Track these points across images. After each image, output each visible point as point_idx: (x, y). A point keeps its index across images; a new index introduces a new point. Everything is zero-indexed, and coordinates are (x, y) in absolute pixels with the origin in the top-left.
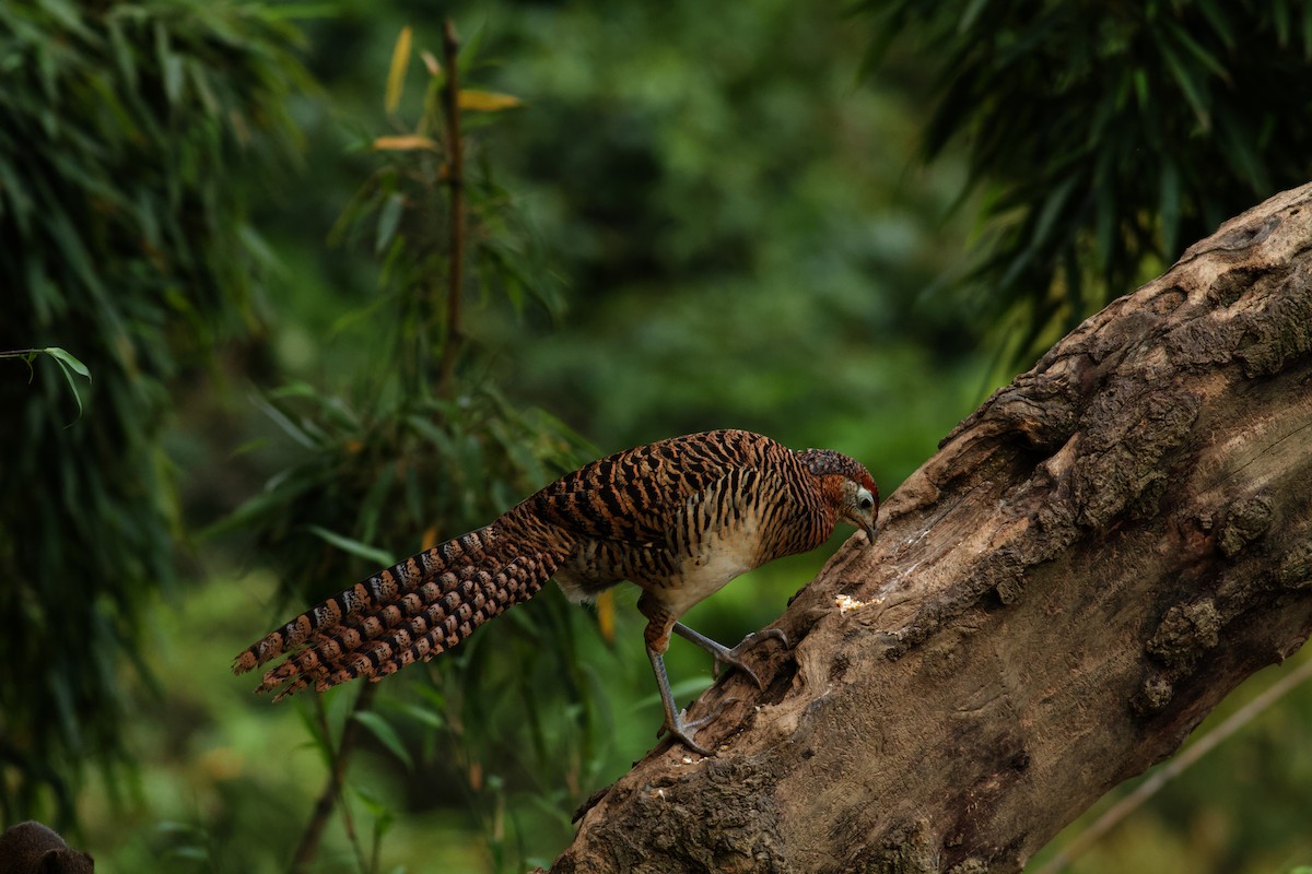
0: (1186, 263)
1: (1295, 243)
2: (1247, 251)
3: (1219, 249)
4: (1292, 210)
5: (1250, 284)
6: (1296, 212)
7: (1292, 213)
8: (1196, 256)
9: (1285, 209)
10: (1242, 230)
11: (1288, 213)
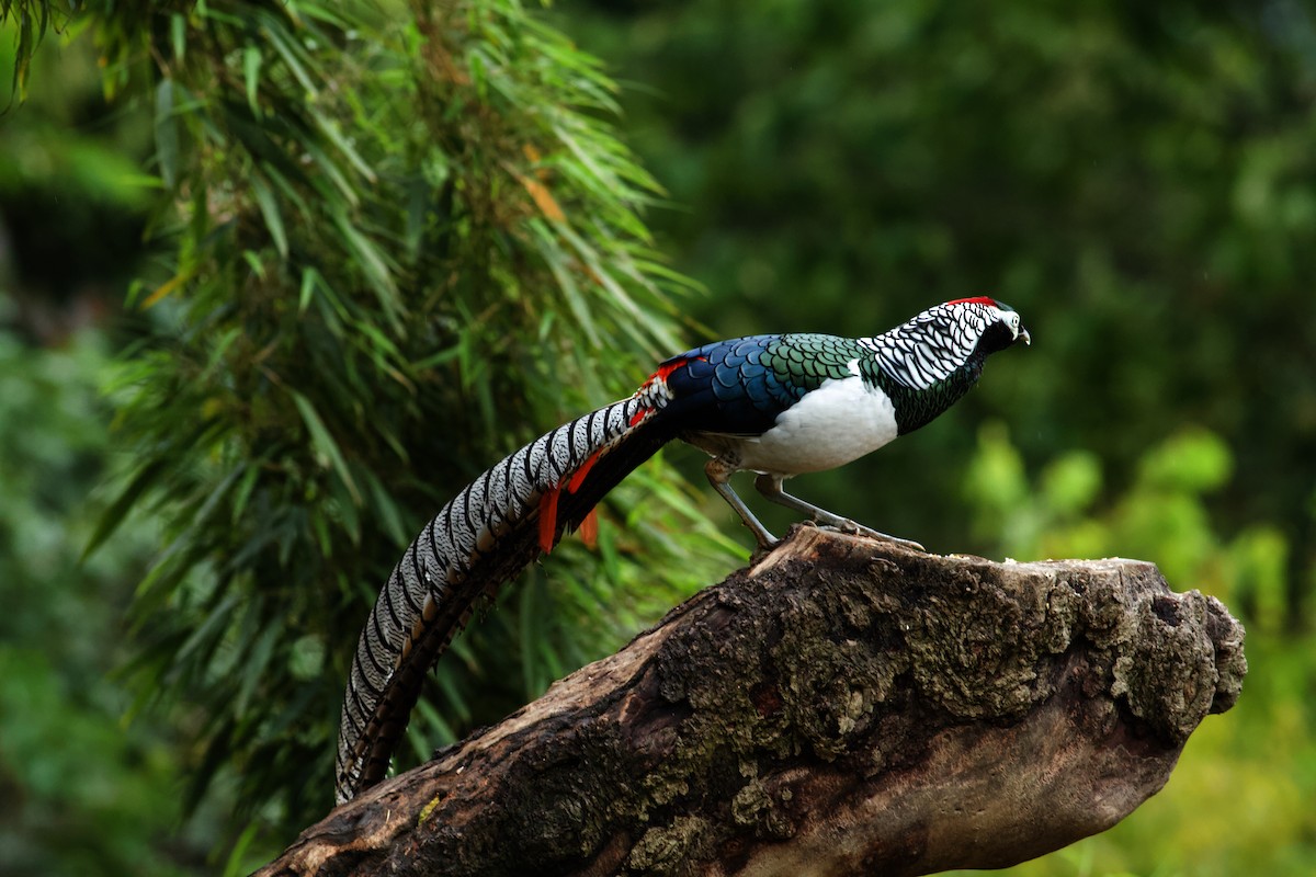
0: (297, 847)
1: (394, 827)
2: (354, 834)
3: (327, 834)
4: (392, 796)
5: (354, 865)
6: (396, 798)
7: (393, 800)
8: (307, 841)
9: (386, 796)
10: (348, 816)
11: (388, 799)
